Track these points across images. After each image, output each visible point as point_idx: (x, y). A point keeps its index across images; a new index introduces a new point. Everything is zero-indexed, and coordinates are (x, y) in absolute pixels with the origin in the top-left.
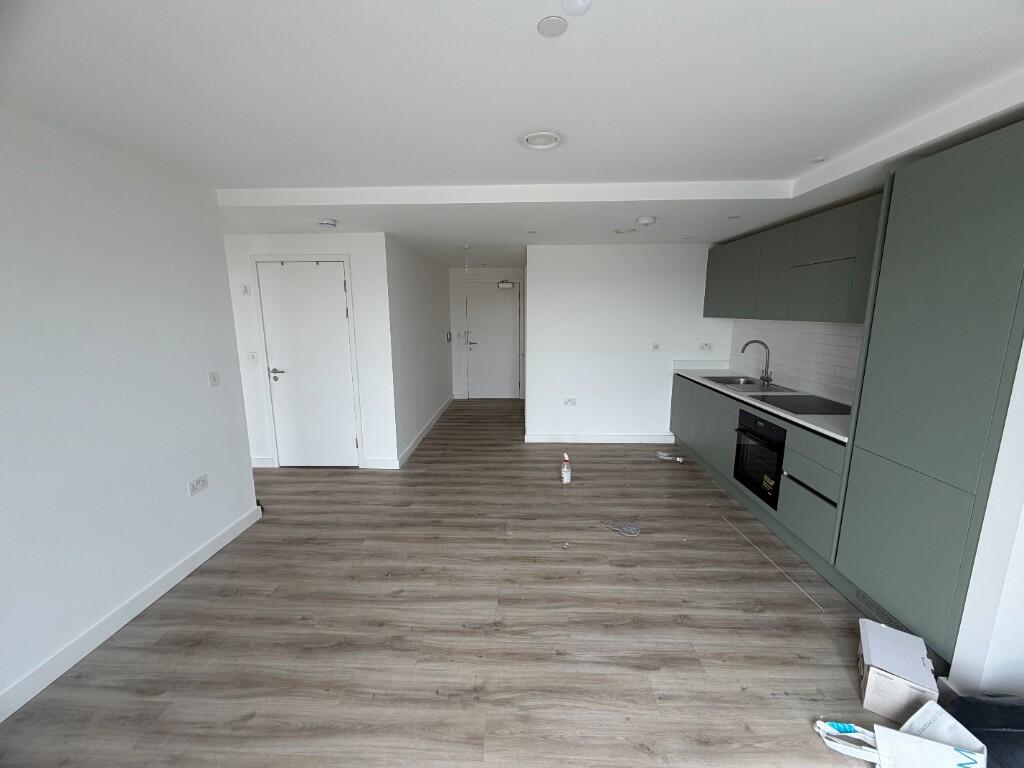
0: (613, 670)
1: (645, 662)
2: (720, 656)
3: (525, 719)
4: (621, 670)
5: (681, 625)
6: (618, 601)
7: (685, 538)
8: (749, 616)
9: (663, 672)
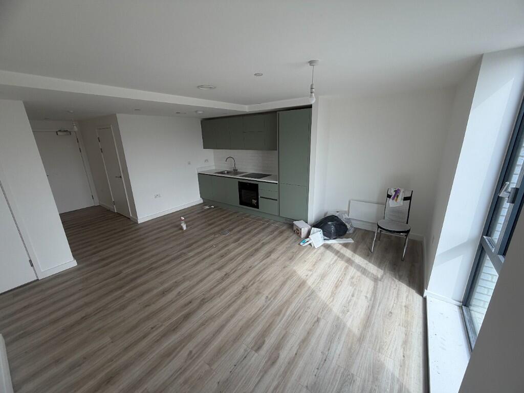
0: (264, 262)
1: (268, 255)
2: (277, 245)
3: (262, 282)
4: (266, 260)
5: (264, 245)
6: (247, 249)
7: (241, 227)
8: (273, 235)
9: (272, 255)
